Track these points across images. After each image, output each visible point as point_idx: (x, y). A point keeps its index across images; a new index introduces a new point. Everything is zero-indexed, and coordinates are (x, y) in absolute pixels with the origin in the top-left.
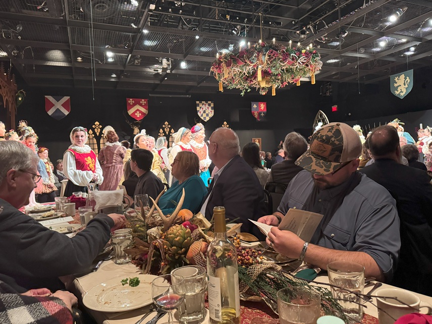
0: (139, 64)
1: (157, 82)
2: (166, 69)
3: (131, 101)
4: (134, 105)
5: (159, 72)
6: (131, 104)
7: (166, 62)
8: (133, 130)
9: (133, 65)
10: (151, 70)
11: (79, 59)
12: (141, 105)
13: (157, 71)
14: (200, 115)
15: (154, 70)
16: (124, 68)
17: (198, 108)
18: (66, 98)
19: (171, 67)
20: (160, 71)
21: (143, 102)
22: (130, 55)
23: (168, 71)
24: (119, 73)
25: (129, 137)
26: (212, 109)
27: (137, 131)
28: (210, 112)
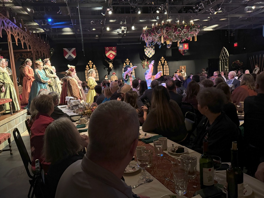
1: (120, 37)
2: (124, 31)
3: (107, 48)
4: (109, 50)
6: (107, 50)
7: (124, 27)
8: (109, 65)
10: (115, 32)
11: (78, 30)
12: (113, 50)
13: (119, 32)
14: (146, 54)
15: (117, 32)
16: (102, 33)
17: (145, 50)
18: (74, 49)
20: (121, 32)
21: (114, 49)
22: (103, 27)
25: (107, 69)
26: (153, 50)
27: (111, 65)
28: (152, 52)
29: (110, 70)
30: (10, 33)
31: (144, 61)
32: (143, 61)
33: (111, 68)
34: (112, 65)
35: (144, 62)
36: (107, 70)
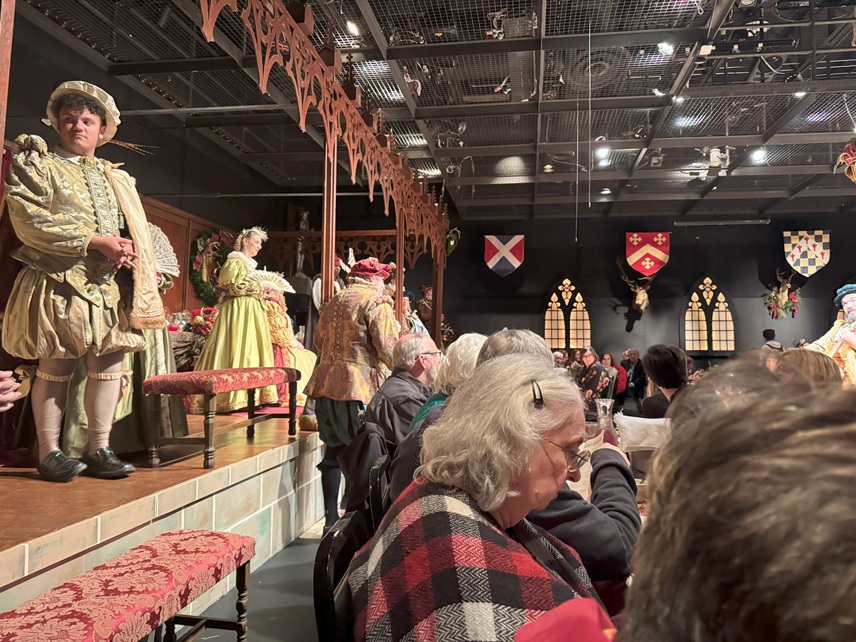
0: (660, 165)
1: (694, 196)
2: (719, 168)
3: (635, 238)
4: (641, 245)
5: (700, 176)
6: (635, 243)
7: (719, 155)
8: (634, 296)
9: (648, 167)
10: (683, 175)
11: (548, 168)
12: (655, 245)
13: (698, 174)
14: (791, 263)
15: (691, 174)
16: (630, 175)
17: (787, 248)
18: (518, 239)
19: (728, 163)
20: (703, 175)
21: (660, 239)
22: (644, 150)
23: (723, 173)
24: (618, 187)
25: (626, 309)
26: (824, 248)
27: (642, 298)
28: (820, 256)
29: (634, 314)
30: (337, 131)
31: (776, 289)
32: (771, 289)
33: (643, 308)
34: (646, 296)
35: (778, 292)
36: (625, 314)
